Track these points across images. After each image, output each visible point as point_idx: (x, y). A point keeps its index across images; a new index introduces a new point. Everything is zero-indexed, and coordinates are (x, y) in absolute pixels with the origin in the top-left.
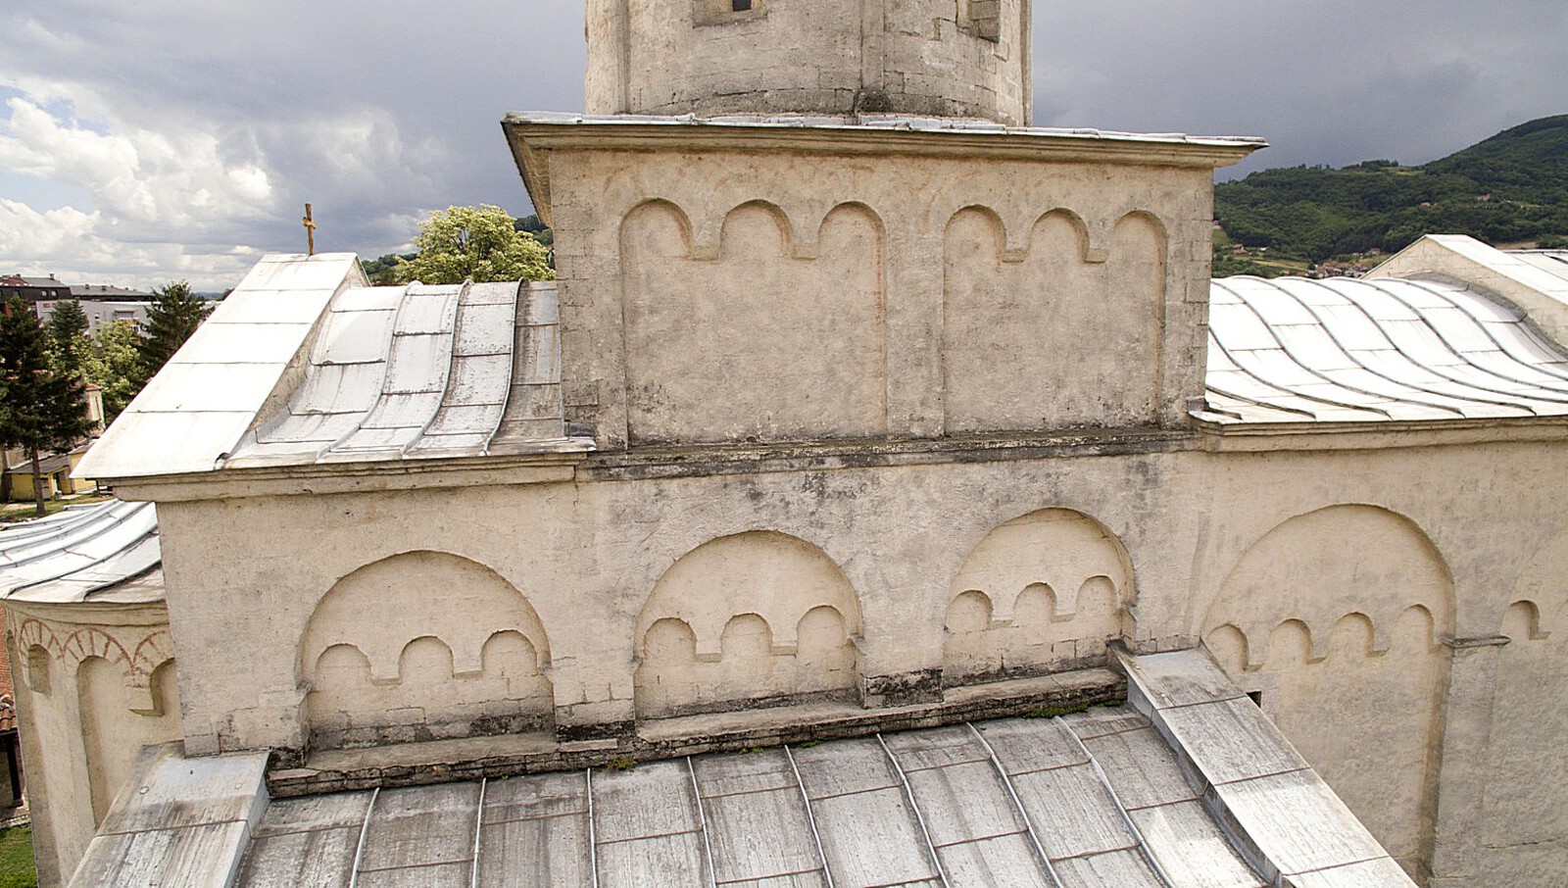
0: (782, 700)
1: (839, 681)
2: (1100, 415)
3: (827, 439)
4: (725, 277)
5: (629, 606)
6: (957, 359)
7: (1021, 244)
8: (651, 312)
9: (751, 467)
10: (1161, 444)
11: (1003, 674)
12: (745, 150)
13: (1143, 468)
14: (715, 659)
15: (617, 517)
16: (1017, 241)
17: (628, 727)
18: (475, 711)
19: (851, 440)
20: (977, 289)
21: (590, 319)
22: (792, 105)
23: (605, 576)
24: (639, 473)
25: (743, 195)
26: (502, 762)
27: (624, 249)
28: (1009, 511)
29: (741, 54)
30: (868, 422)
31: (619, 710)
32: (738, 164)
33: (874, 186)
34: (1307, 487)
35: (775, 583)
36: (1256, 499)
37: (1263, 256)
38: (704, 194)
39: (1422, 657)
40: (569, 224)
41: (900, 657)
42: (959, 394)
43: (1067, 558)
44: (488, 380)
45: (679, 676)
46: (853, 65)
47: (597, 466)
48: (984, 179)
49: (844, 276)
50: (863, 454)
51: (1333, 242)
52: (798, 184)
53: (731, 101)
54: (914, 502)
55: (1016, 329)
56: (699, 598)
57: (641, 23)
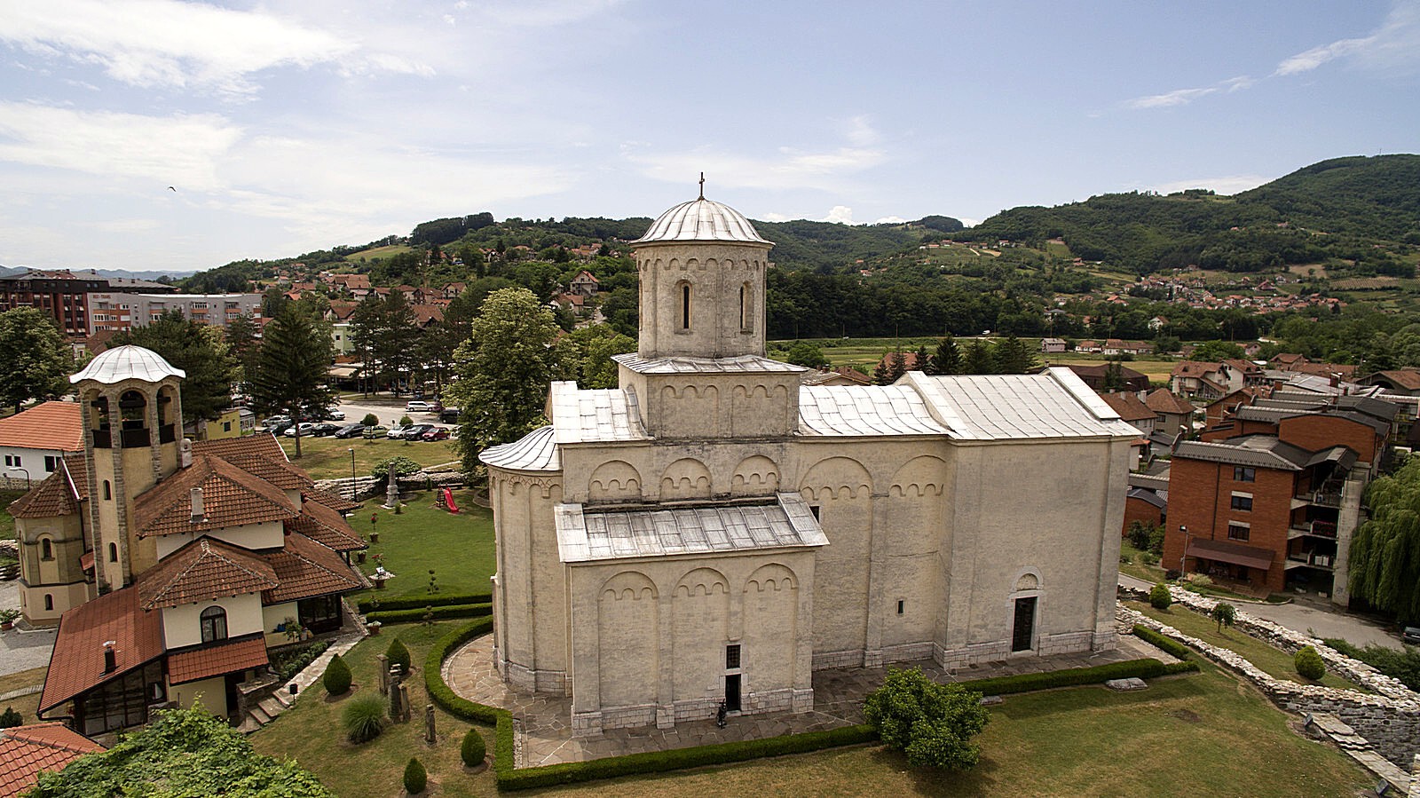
0: (693, 499)
1: (707, 495)
2: (771, 433)
3: (705, 438)
4: (683, 402)
5: (660, 474)
6: (735, 420)
7: (751, 393)
8: (667, 409)
9: (688, 444)
10: (786, 441)
11: (747, 496)
13: (782, 446)
14: (678, 488)
15: (658, 454)
16: (749, 393)
17: (658, 502)
18: (624, 498)
19: (710, 438)
20: (740, 404)
21: (654, 411)
22: (698, 356)
23: (654, 468)
24: (663, 444)
25: (687, 384)
26: (631, 508)
27: (662, 396)
28: (747, 456)
29: (687, 342)
30: (714, 435)
31: (656, 498)
32: (687, 378)
33: (716, 382)
34: (827, 452)
35: (693, 471)
36: (813, 454)
37: (1099, 269)
38: (679, 384)
39: (867, 500)
40: (651, 391)
41: (720, 489)
42: (736, 428)
43: (763, 468)
44: (622, 421)
45: (669, 492)
46: (714, 346)
47: (655, 443)
48: (743, 378)
49: (709, 402)
50: (712, 441)
51: (1157, 259)
52: (699, 382)
53: (684, 353)
54: (724, 453)
55: (750, 413)
56: (675, 473)
57: (661, 329)
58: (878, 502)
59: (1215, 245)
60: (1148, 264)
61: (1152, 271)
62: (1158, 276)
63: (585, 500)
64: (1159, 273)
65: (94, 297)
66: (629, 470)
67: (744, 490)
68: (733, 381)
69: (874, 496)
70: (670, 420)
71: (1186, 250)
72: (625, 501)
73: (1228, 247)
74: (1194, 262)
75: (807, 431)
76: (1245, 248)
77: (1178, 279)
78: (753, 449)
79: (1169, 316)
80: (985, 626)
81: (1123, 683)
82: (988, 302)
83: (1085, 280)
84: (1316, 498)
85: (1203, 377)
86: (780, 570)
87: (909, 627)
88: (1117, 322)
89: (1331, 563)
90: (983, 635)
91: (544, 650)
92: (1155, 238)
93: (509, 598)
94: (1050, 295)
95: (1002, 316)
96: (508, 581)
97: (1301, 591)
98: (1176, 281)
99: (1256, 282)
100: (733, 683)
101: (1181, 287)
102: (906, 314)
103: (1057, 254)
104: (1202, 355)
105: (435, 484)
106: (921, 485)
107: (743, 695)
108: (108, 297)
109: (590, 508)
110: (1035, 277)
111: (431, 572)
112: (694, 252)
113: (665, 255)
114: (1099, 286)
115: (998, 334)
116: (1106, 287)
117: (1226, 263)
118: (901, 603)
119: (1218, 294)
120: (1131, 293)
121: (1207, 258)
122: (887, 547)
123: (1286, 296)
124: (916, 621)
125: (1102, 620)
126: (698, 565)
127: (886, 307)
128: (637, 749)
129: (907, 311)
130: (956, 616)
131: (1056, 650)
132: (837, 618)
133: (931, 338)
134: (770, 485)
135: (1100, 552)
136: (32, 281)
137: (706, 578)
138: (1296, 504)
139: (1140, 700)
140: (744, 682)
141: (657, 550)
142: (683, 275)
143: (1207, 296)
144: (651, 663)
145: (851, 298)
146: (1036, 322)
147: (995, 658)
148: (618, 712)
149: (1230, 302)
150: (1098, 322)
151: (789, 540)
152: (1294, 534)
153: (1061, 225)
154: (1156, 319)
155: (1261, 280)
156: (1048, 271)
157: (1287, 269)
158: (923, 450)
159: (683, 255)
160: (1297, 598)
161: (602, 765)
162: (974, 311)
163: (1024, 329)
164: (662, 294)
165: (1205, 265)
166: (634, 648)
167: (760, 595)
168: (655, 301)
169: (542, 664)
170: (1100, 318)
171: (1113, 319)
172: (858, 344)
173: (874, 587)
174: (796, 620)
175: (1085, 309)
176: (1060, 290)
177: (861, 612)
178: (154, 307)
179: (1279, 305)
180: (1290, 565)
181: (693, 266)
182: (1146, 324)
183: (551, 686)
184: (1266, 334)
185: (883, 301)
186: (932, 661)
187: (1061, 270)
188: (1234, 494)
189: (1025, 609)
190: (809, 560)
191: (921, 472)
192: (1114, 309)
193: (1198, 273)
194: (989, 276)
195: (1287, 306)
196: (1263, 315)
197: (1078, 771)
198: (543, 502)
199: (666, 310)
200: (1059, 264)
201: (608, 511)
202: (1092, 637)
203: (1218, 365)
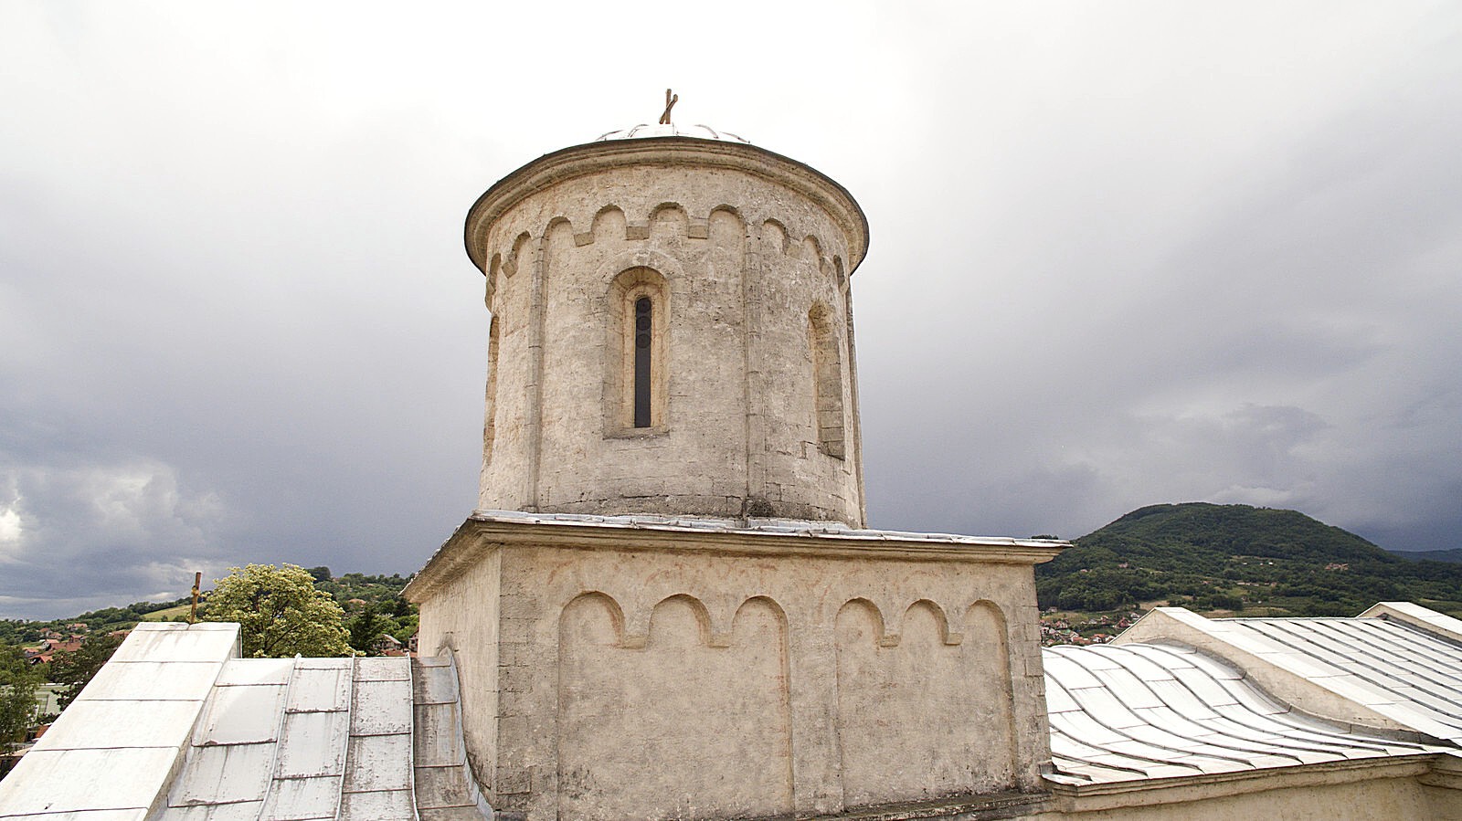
2: (969, 783)
4: (650, 663)
6: (850, 736)
8: (583, 698)
10: (1024, 807)
12: (672, 551)
16: (892, 628)
20: (862, 672)
21: (528, 705)
22: (689, 509)
25: (670, 589)
30: (776, 800)
32: (665, 563)
33: (777, 582)
38: (635, 589)
40: (515, 615)
42: (856, 769)
46: (741, 477)
49: (752, 664)
52: (715, 580)
53: (636, 502)
55: (896, 708)
57: (556, 432)
59: (1070, 587)
68: (837, 580)
70: (598, 744)
71: (1044, 593)
73: (1082, 587)
74: (1054, 605)
76: (1097, 588)
99: (1114, 620)
101: (1047, 628)
113: (580, 200)
117: (1083, 603)
121: (1066, 598)
155: (1118, 618)
159: (636, 196)
164: (566, 319)
168: (539, 346)
181: (671, 226)
193: (1060, 614)
199: (577, 365)
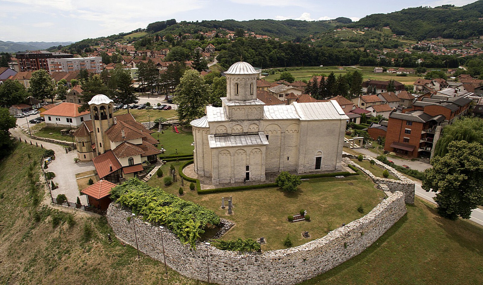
0: (239, 133)
1: (242, 133)
4: (236, 112)
5: (231, 128)
7: (252, 110)
9: (238, 121)
11: (252, 133)
13: (260, 121)
15: (231, 124)
20: (250, 112)
22: (240, 100)
23: (230, 126)
24: (232, 121)
25: (238, 108)
26: (225, 136)
27: (232, 111)
28: (251, 124)
29: (238, 97)
31: (230, 133)
33: (244, 107)
34: (270, 123)
35: (239, 127)
36: (268, 123)
37: (402, 39)
38: (235, 108)
39: (280, 133)
40: (229, 109)
41: (245, 131)
42: (249, 117)
43: (255, 126)
44: (223, 115)
45: (234, 132)
46: (244, 98)
47: (230, 121)
48: (250, 106)
49: (243, 111)
50: (243, 120)
51: (426, 34)
52: (240, 107)
53: (237, 100)
54: (246, 123)
55: (252, 114)
56: (235, 128)
57: (232, 94)
58: (283, 134)
59: (450, 29)
60: (422, 36)
61: (423, 39)
62: (426, 41)
63: (215, 134)
64: (426, 40)
65: (50, 60)
66: (224, 127)
67: (251, 131)
68: (248, 107)
69: (282, 133)
70: (234, 116)
71: (438, 31)
72: (224, 134)
73: (455, 29)
74: (440, 36)
75: (266, 118)
76: (463, 29)
77: (433, 42)
78: (253, 122)
79: (425, 58)
80: (308, 163)
81: (339, 177)
82: (356, 53)
83: (396, 43)
84: (429, 131)
85: (425, 85)
86: (258, 149)
87: (290, 163)
88: (404, 61)
89: (431, 150)
90: (308, 165)
91: (206, 167)
92: (426, 26)
93: (198, 155)
94: (382, 49)
95: (361, 58)
96: (197, 152)
97: (422, 158)
98: (432, 43)
99: (465, 43)
100: (248, 174)
101: (434, 46)
102: (325, 58)
103: (387, 33)
104: (429, 76)
105: (171, 125)
106: (293, 130)
107: (250, 177)
108: (54, 60)
109: (216, 136)
110: (377, 42)
111: (176, 149)
112: (239, 77)
113: (233, 77)
114: (401, 45)
115: (359, 65)
116: (404, 46)
117: (454, 35)
118: (288, 158)
119: (448, 48)
120: (413, 48)
121: (446, 34)
122: (285, 144)
123: (476, 49)
124: (292, 161)
125: (338, 163)
126: (240, 148)
127: (318, 55)
128: (226, 187)
129: (326, 57)
130: (301, 161)
131: (326, 169)
132: (273, 161)
133: (334, 67)
134: (257, 130)
135: (338, 146)
136: (29, 55)
137: (241, 151)
138: (423, 132)
139: (341, 180)
140: (250, 174)
141: (231, 145)
142: (237, 82)
143: (444, 49)
144: (230, 169)
145: (305, 52)
146: (374, 61)
147: (311, 171)
148: (222, 180)
149: (452, 52)
150: (397, 61)
151: (260, 143)
152: (422, 141)
153: (389, 21)
154: (419, 60)
155: (467, 42)
156: (382, 39)
157: (479, 37)
158: (294, 122)
159: (237, 77)
160: (420, 160)
161: (219, 189)
162: (351, 57)
163: (369, 64)
164: (232, 86)
165: (445, 37)
166: (226, 166)
167: (254, 155)
168: (230, 87)
169: (205, 170)
170: (398, 59)
171: (403, 60)
172: (307, 69)
173: (281, 154)
174: (261, 160)
175: (393, 56)
176: (386, 47)
177: (278, 159)
178: (69, 63)
179: (472, 52)
180: (420, 150)
181: (239, 80)
182: (415, 62)
183: (208, 175)
184: (462, 65)
185: (317, 53)
186: (295, 171)
187: (387, 39)
188: (406, 129)
189: (319, 160)
190: (265, 147)
191: (294, 127)
192: (404, 55)
193: (441, 40)
194: (359, 42)
195: (476, 53)
196: (463, 57)
197: (320, 194)
198: (205, 134)
199: (233, 90)
200: (387, 37)
201: (220, 136)
202: (336, 167)
203: (431, 81)
